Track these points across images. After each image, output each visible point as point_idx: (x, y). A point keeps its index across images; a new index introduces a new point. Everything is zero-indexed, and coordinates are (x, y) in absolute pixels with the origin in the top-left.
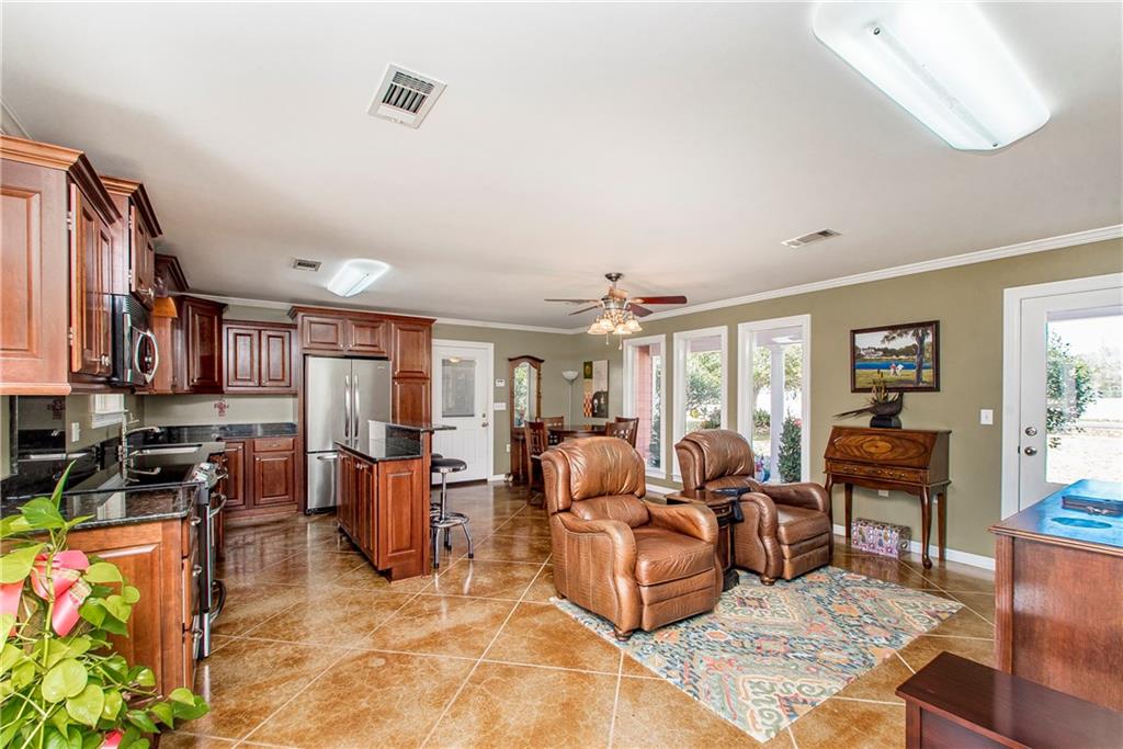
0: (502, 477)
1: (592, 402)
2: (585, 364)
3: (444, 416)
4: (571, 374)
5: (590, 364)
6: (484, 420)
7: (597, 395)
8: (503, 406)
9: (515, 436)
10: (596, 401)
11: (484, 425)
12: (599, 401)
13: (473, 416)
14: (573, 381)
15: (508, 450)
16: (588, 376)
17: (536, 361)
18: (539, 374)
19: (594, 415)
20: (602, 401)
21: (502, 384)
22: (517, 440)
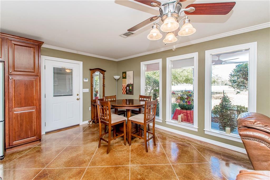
0: (86, 122)
1: (126, 88)
2: (123, 73)
3: (54, 96)
4: (117, 77)
5: (125, 73)
6: (78, 97)
7: (128, 86)
8: (87, 90)
9: (93, 104)
10: (128, 88)
11: (78, 99)
12: (129, 88)
13: (72, 95)
14: (118, 79)
15: (90, 110)
16: (125, 77)
17: (102, 71)
18: (104, 77)
19: (127, 93)
20: (131, 88)
21: (87, 81)
22: (94, 105)
